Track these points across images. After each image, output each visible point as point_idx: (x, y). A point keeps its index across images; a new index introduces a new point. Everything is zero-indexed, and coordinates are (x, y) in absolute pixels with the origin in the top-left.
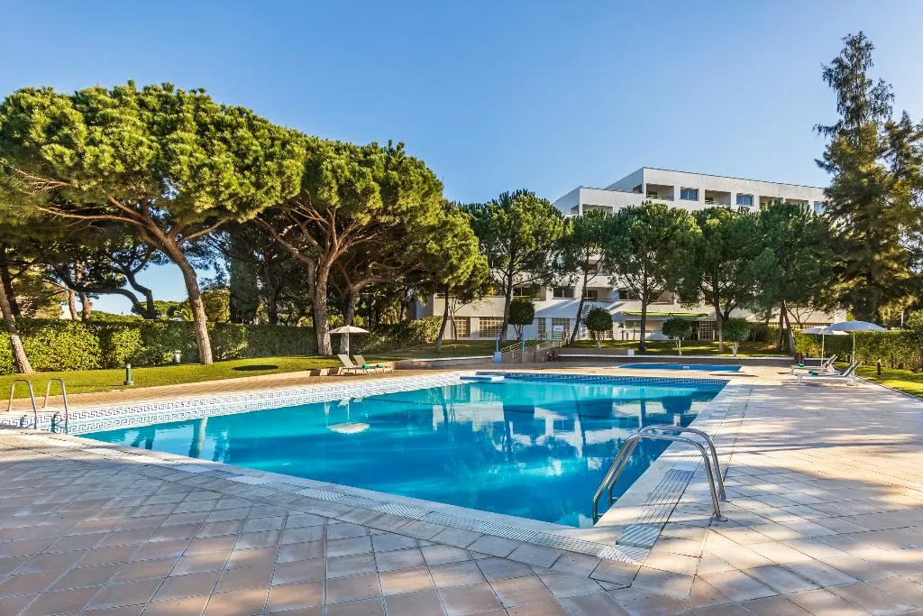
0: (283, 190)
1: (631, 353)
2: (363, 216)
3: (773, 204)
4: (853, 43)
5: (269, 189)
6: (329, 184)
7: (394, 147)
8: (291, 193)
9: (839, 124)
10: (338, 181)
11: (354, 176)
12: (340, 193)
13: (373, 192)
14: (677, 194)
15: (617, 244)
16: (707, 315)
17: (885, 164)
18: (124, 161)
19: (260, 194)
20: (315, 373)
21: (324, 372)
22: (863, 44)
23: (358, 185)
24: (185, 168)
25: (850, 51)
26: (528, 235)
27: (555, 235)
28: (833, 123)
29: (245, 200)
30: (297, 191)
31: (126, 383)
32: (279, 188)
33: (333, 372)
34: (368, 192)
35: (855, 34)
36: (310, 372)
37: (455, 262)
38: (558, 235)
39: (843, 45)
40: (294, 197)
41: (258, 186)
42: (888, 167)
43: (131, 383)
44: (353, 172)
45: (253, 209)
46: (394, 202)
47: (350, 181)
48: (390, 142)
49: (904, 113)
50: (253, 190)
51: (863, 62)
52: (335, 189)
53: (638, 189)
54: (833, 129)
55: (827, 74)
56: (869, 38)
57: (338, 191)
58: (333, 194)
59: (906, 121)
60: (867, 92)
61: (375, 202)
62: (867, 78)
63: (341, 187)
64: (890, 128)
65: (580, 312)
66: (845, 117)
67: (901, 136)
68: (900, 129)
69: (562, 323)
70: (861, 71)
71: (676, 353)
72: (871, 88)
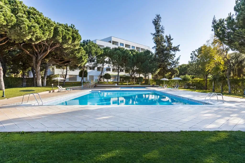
0: (48, 36)
1: (116, 85)
2: (66, 45)
4: (158, 16)
5: (45, 35)
6: (60, 35)
7: (72, 26)
8: (50, 37)
9: (155, 33)
11: (66, 34)
13: (71, 39)
14: (124, 45)
15: (115, 57)
16: (126, 75)
17: (166, 44)
18: (7, 21)
21: (52, 91)
22: (160, 17)
23: (67, 36)
24: (27, 27)
25: (157, 18)
27: (100, 54)
28: (154, 33)
29: (38, 38)
30: (52, 36)
31: (3, 96)
33: (54, 91)
34: (69, 39)
35: (158, 14)
39: (156, 16)
41: (43, 34)
42: (166, 45)
43: (5, 96)
44: (66, 33)
46: (74, 42)
48: (71, 24)
49: (170, 35)
51: (159, 21)
53: (110, 42)
54: (154, 34)
55: (153, 22)
56: (161, 16)
57: (62, 38)
58: (61, 39)
59: (170, 36)
60: (160, 27)
61: (70, 42)
62: (160, 24)
63: (63, 36)
64: (167, 37)
65: (101, 74)
66: (156, 32)
67: (169, 39)
68: (169, 37)
69: (92, 77)
70: (159, 23)
71: (127, 85)
72: (161, 27)
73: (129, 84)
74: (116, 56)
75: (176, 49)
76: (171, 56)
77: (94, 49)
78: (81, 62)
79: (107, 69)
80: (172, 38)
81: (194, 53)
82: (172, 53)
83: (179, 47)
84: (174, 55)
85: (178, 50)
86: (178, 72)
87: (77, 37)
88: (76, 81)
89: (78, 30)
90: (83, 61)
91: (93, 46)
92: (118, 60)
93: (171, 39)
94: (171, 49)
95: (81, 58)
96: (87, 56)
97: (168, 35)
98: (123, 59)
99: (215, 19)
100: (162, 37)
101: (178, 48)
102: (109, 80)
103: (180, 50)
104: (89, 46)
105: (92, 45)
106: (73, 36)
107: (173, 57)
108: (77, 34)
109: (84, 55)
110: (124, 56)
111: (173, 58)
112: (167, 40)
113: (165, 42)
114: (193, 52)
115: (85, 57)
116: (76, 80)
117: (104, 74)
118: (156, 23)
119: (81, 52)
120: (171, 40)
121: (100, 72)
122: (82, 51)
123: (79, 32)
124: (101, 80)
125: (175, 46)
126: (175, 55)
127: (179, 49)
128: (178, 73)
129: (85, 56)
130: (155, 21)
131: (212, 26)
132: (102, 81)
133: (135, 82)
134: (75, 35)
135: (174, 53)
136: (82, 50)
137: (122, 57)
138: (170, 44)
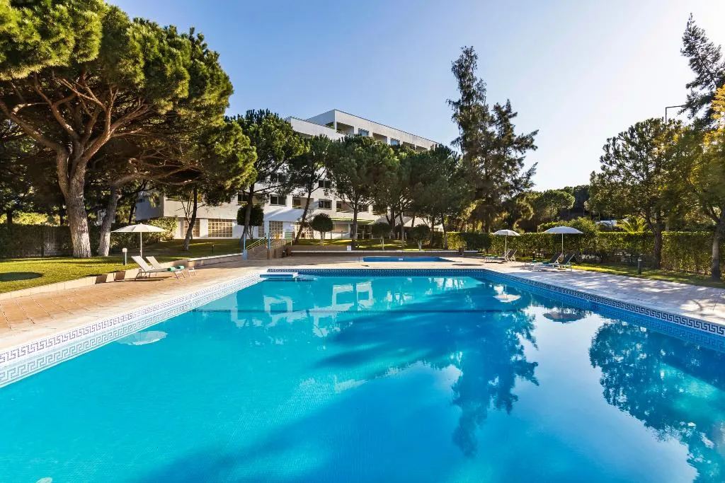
0: (76, 49)
1: (349, 249)
2: (166, 103)
3: (438, 146)
4: (466, 52)
5: (58, 43)
6: (134, 57)
7: (195, 36)
8: (86, 56)
9: (459, 101)
10: (146, 55)
11: (164, 55)
12: (146, 70)
13: (185, 78)
15: (346, 163)
17: (494, 129)
19: (45, 46)
20: (101, 279)
21: (111, 277)
22: (473, 54)
23: (168, 66)
25: (465, 57)
26: (280, 148)
27: (299, 152)
28: (457, 101)
29: (21, 47)
30: (94, 56)
32: (72, 44)
33: (120, 277)
34: (179, 77)
35: (469, 47)
36: (95, 278)
37: (241, 164)
38: (301, 152)
39: (462, 53)
40: (88, 63)
42: (496, 133)
44: (162, 50)
45: (30, 63)
46: (198, 96)
47: (158, 59)
48: (192, 30)
49: (508, 100)
50: (37, 37)
51: (472, 66)
52: (142, 64)
53: (330, 125)
54: (456, 104)
55: (454, 68)
56: (476, 52)
57: (144, 68)
58: (139, 71)
59: (509, 106)
60: (474, 84)
61: (183, 90)
62: (474, 75)
63: (147, 63)
64: (497, 108)
65: (304, 217)
66: (462, 98)
67: (505, 115)
68: (504, 109)
69: (277, 225)
70: (470, 71)
71: (380, 249)
72: (476, 83)
73: (386, 248)
74: (350, 161)
75: (525, 143)
76: (512, 162)
77: (280, 137)
78: (231, 172)
79: (322, 202)
80: (513, 111)
81: (614, 144)
82: (514, 154)
83: (534, 137)
84: (520, 160)
85: (533, 147)
86: (532, 212)
87: (212, 75)
88: (229, 238)
89: (216, 54)
90: (239, 171)
91: (278, 127)
92: (356, 172)
93: (509, 114)
94: (511, 143)
95: (233, 159)
96: (255, 153)
97: (503, 104)
98: (369, 171)
99: (693, 25)
100: (483, 111)
101: (532, 140)
102: (328, 236)
103: (537, 147)
104: (265, 126)
105: (274, 125)
106: (193, 70)
107: (518, 166)
108: (211, 63)
109: (245, 151)
110: (373, 161)
111: (517, 170)
112: (499, 118)
113: (492, 122)
114: (611, 142)
115: (246, 156)
116: (231, 236)
117: (313, 218)
118: (463, 71)
119: (233, 139)
120: (510, 117)
121: (302, 211)
122: (238, 137)
123: (218, 61)
124: (303, 235)
125: (525, 135)
126: (523, 162)
127: (534, 143)
128: (530, 215)
129: (248, 154)
130: (461, 66)
131: (684, 49)
132: (307, 237)
133: (403, 242)
134: (204, 67)
135: (519, 155)
136: (237, 134)
137: (367, 166)
138: (508, 128)
